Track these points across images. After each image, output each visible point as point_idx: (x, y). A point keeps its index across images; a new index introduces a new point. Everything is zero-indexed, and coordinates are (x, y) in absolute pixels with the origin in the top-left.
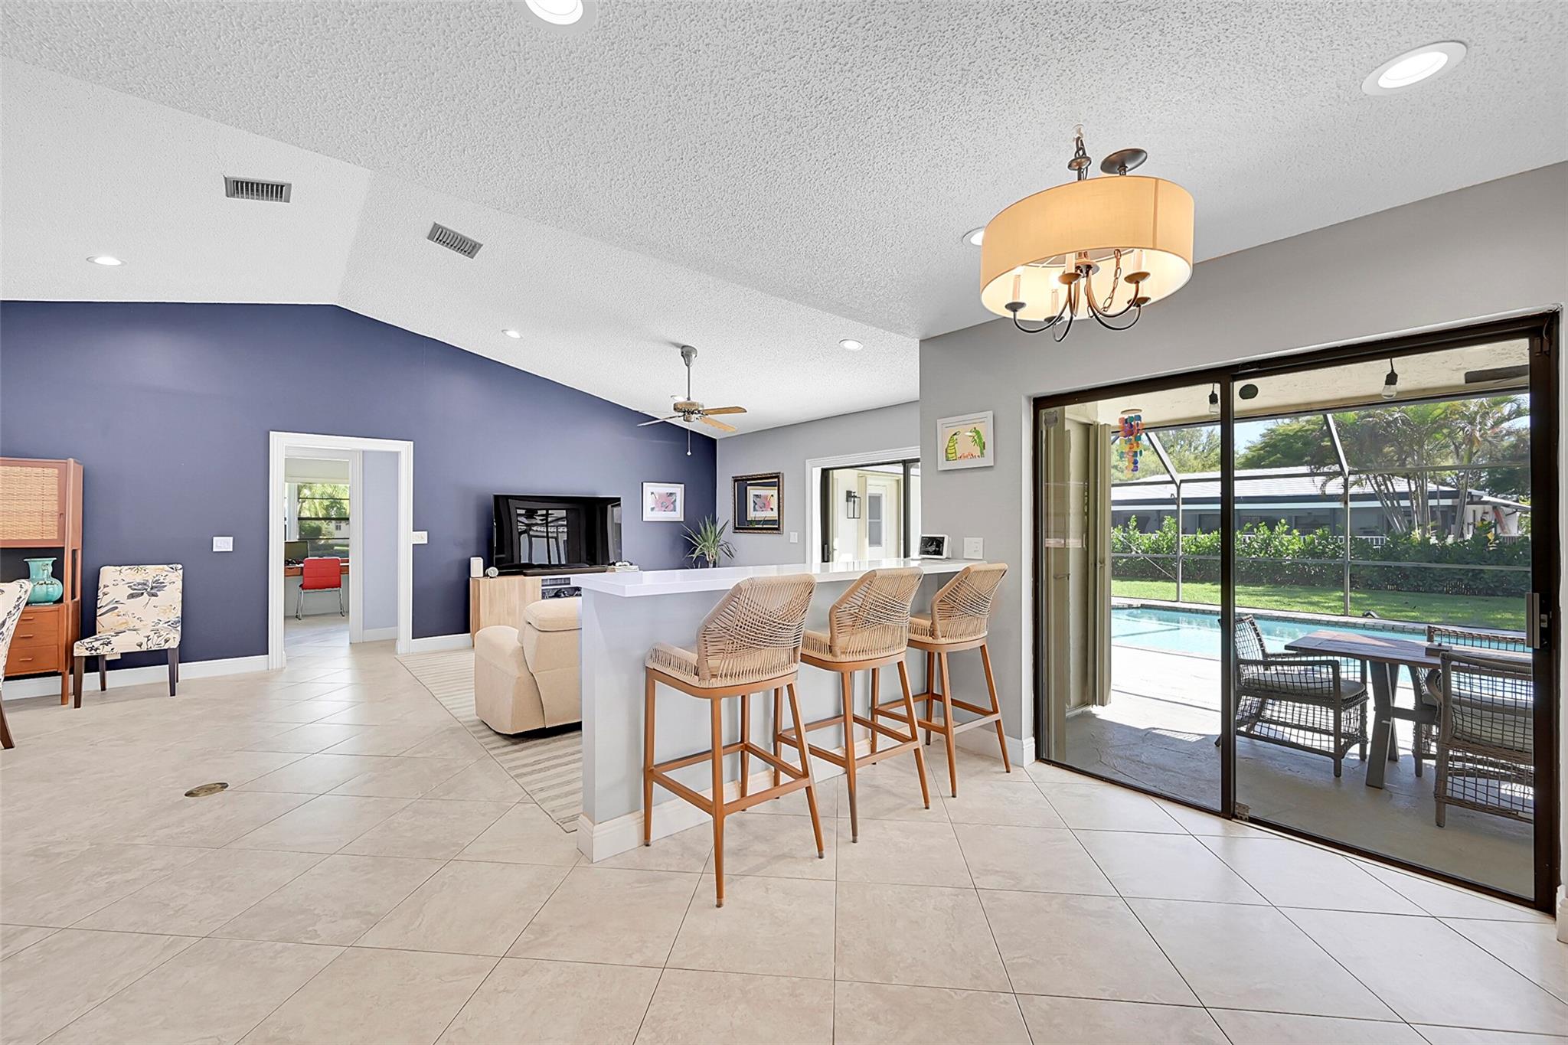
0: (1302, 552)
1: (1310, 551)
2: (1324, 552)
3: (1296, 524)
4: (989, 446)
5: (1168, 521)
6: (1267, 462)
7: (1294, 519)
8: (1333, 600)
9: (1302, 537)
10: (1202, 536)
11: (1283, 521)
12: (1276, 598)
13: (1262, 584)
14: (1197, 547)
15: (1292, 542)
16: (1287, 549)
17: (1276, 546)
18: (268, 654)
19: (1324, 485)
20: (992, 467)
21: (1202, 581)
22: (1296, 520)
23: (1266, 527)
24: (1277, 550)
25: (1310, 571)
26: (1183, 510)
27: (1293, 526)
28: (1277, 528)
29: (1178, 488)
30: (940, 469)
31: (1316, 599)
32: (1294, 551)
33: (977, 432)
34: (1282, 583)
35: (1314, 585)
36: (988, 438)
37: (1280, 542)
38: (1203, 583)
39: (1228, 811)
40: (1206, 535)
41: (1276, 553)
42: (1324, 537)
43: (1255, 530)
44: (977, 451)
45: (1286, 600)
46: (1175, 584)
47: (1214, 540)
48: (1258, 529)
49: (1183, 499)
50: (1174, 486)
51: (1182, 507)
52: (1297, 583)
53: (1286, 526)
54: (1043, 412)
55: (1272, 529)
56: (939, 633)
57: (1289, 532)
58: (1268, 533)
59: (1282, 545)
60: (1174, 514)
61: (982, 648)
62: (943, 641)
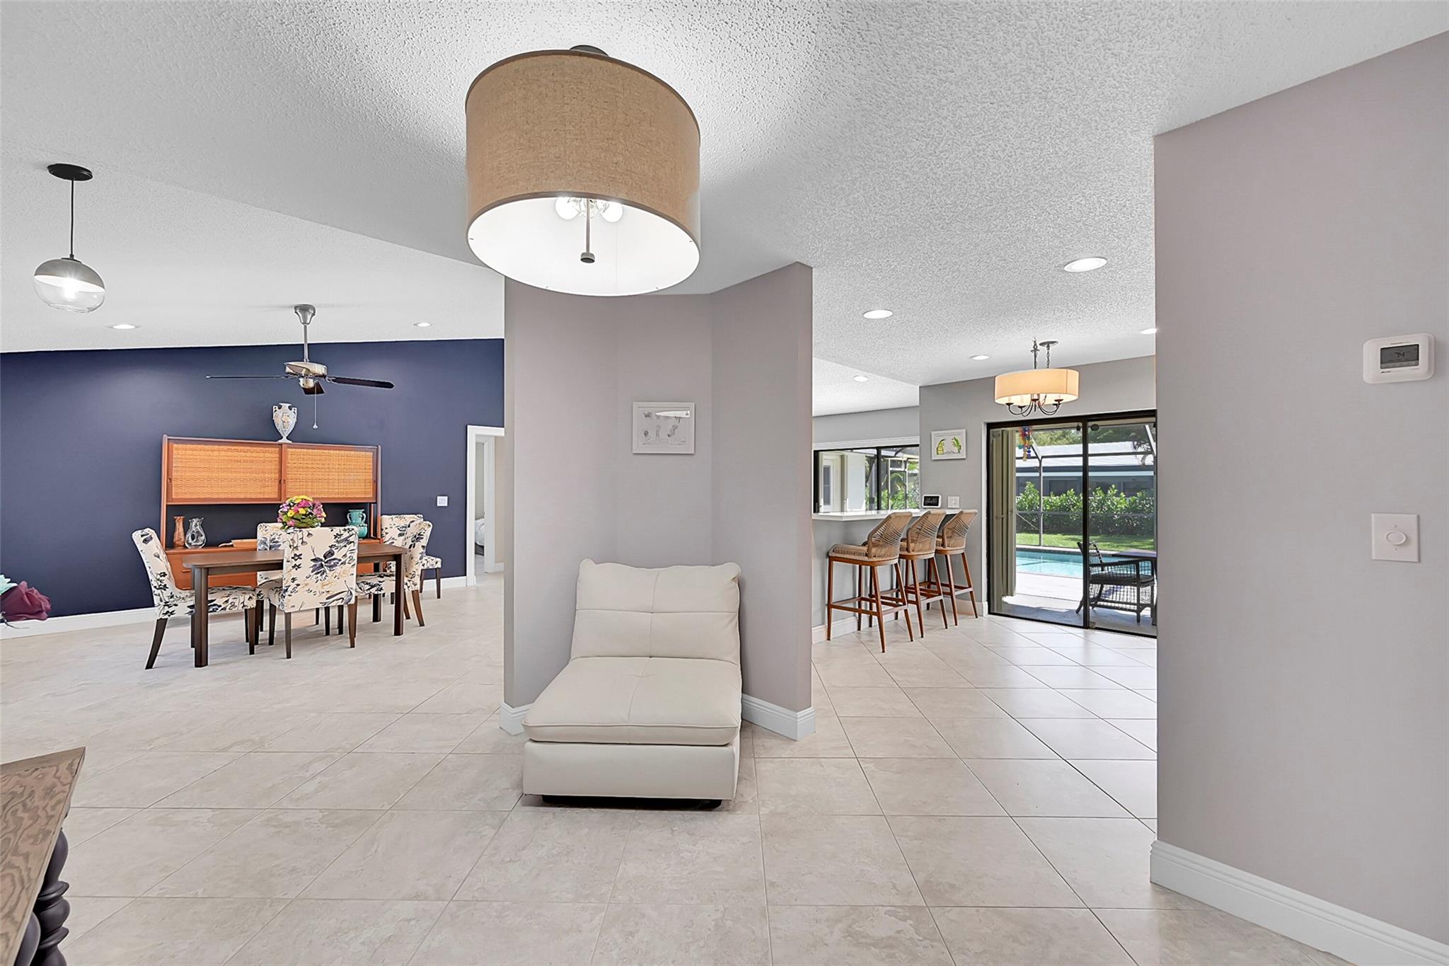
0: (1127, 510)
1: (1133, 509)
2: (1143, 510)
3: (1124, 489)
4: (963, 448)
5: (1029, 485)
6: (1101, 437)
7: (1122, 484)
8: (1149, 544)
9: (1128, 499)
10: (1055, 498)
11: (1113, 486)
12: (1108, 543)
13: (1099, 535)
14: (1051, 506)
15: (1120, 502)
16: (1117, 507)
17: (1109, 505)
18: (465, 575)
19: (1143, 459)
20: (964, 459)
21: (1055, 533)
22: (1124, 485)
23: (1101, 491)
24: (1109, 508)
25: (1133, 524)
26: (1044, 477)
27: (1122, 489)
28: (1109, 492)
29: (1040, 462)
30: (933, 459)
31: (1135, 544)
32: (1121, 509)
33: (956, 440)
34: (1114, 533)
35: (1135, 534)
36: (963, 443)
37: (1111, 502)
38: (1056, 534)
39: (1086, 625)
40: (1058, 497)
41: (1109, 510)
42: (1142, 499)
43: (1094, 493)
44: (956, 449)
45: (1115, 545)
46: (1038, 535)
47: (1064, 501)
48: (1096, 492)
49: (1043, 467)
50: (1037, 460)
51: (1043, 474)
52: (1123, 533)
53: (1116, 490)
54: (991, 430)
55: (1105, 493)
56: (946, 545)
57: (1117, 495)
58: (1103, 495)
59: (1113, 504)
60: (1035, 481)
61: (963, 554)
62: (948, 548)
